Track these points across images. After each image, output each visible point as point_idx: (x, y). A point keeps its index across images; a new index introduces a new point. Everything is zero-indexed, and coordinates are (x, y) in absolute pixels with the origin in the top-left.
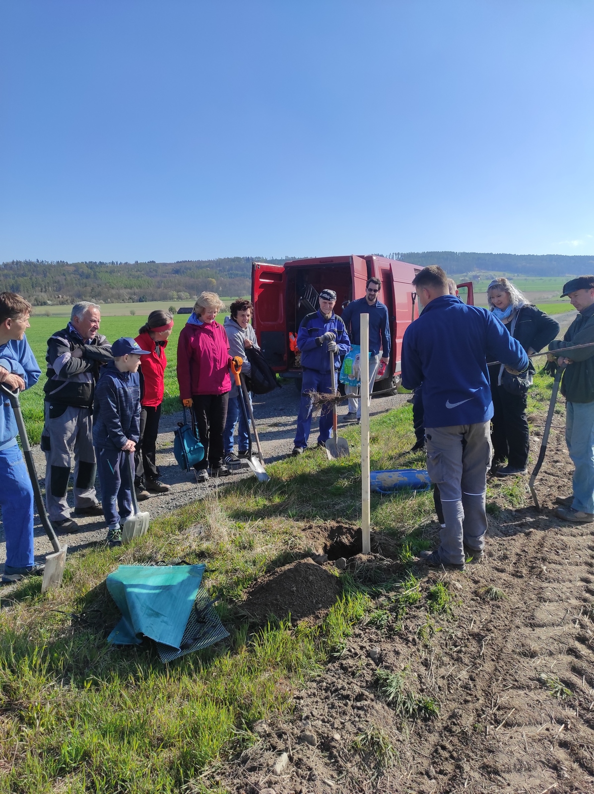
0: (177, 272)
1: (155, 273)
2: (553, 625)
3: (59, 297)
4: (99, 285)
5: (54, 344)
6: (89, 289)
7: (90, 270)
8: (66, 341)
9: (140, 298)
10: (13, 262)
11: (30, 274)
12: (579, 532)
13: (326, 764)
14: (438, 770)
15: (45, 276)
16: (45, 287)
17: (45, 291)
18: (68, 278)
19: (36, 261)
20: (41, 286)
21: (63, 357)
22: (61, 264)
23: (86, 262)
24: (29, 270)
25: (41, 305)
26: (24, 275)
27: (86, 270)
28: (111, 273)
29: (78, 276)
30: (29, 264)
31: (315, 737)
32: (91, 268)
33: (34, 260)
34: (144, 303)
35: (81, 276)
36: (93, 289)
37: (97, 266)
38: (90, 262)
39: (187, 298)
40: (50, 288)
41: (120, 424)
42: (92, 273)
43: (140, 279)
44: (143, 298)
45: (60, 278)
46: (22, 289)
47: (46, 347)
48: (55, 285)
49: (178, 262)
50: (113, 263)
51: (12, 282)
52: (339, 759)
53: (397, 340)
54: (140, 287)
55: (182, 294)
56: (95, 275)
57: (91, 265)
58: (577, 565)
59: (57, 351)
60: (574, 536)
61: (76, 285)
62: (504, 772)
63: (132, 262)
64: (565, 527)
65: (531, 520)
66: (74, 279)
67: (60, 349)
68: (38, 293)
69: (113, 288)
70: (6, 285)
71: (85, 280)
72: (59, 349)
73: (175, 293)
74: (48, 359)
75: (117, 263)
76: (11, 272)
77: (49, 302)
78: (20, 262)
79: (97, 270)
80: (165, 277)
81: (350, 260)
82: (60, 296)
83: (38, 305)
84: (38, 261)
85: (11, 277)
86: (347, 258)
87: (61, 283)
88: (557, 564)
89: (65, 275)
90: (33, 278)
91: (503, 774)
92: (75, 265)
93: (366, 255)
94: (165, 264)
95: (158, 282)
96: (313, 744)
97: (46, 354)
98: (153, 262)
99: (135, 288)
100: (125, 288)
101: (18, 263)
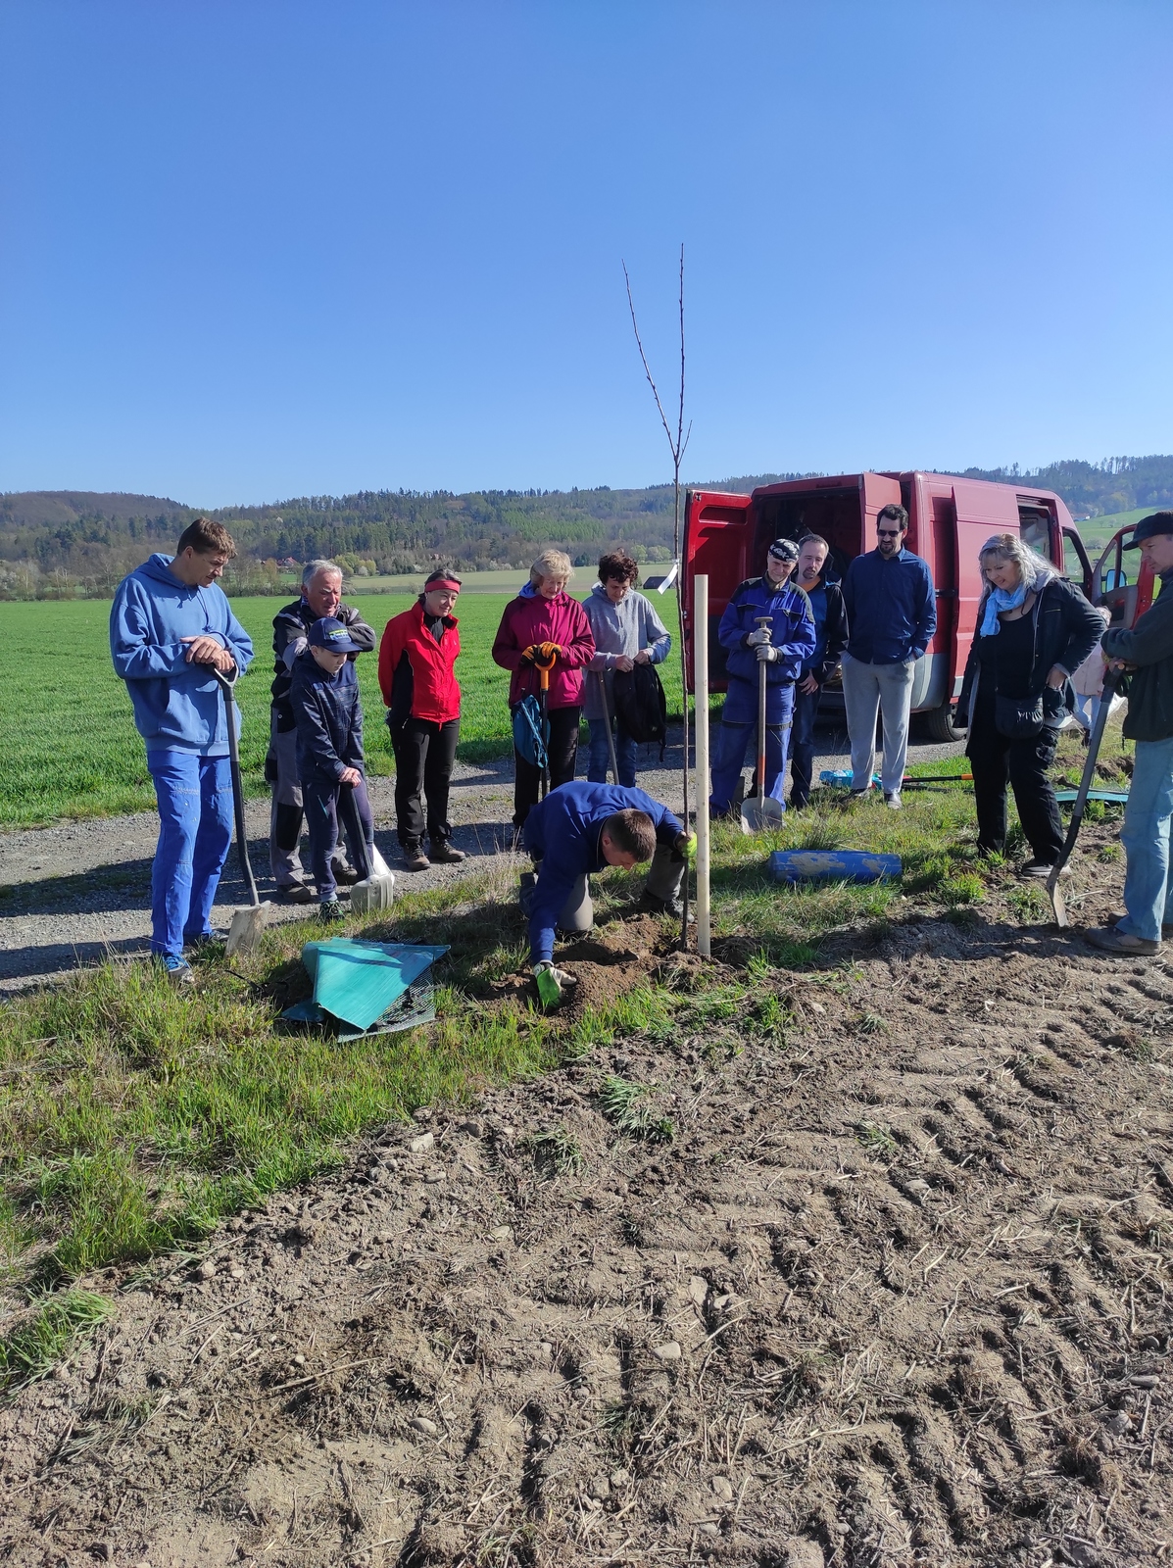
0: (649, 506)
1: (608, 510)
2: (940, 1072)
3: (434, 558)
4: (505, 535)
5: (281, 624)
6: (487, 542)
7: (490, 508)
8: (297, 621)
9: (578, 559)
10: (360, 494)
11: (387, 517)
12: (1111, 966)
13: (482, 1155)
14: (633, 1189)
15: (413, 519)
16: (412, 539)
17: (412, 548)
18: (452, 523)
19: (398, 491)
20: (405, 537)
21: (295, 644)
22: (442, 497)
23: (484, 492)
24: (387, 510)
25: (404, 573)
26: (377, 519)
27: (484, 507)
28: (527, 511)
29: (470, 519)
30: (385, 496)
31: (481, 1129)
32: (493, 504)
33: (395, 490)
34: (585, 567)
35: (474, 518)
36: (493, 543)
37: (504, 498)
38: (491, 492)
39: (665, 558)
40: (420, 542)
41: (329, 743)
42: (495, 513)
43: (579, 522)
44: (583, 557)
45: (439, 523)
46: (372, 543)
47: (273, 630)
48: (429, 535)
49: (652, 488)
50: (532, 492)
51: (357, 530)
52: (499, 1151)
53: (958, 635)
54: (579, 537)
55: (656, 550)
56: (499, 516)
57: (494, 498)
58: (1063, 1009)
59: (286, 636)
60: (1099, 972)
61: (465, 535)
62: (718, 1202)
63: (567, 489)
64: (1088, 956)
65: (1034, 942)
66: (461, 525)
67: (290, 634)
68: (399, 552)
69: (529, 540)
70: (346, 537)
71: (480, 527)
72: (289, 632)
73: (643, 549)
74: (275, 647)
75: (539, 492)
76: (357, 513)
77: (417, 568)
78: (372, 494)
79: (503, 506)
80: (627, 517)
81: (860, 482)
82: (437, 556)
83: (398, 572)
84: (402, 492)
85: (356, 521)
86: (856, 477)
87: (440, 533)
88: (1023, 1002)
89: (446, 517)
90: (393, 523)
91: (713, 1203)
92: (465, 498)
93: (904, 470)
94: (627, 493)
95: (613, 528)
96: (476, 1135)
97: (272, 640)
98: (606, 488)
99: (569, 539)
100: (551, 539)
101: (369, 496)
